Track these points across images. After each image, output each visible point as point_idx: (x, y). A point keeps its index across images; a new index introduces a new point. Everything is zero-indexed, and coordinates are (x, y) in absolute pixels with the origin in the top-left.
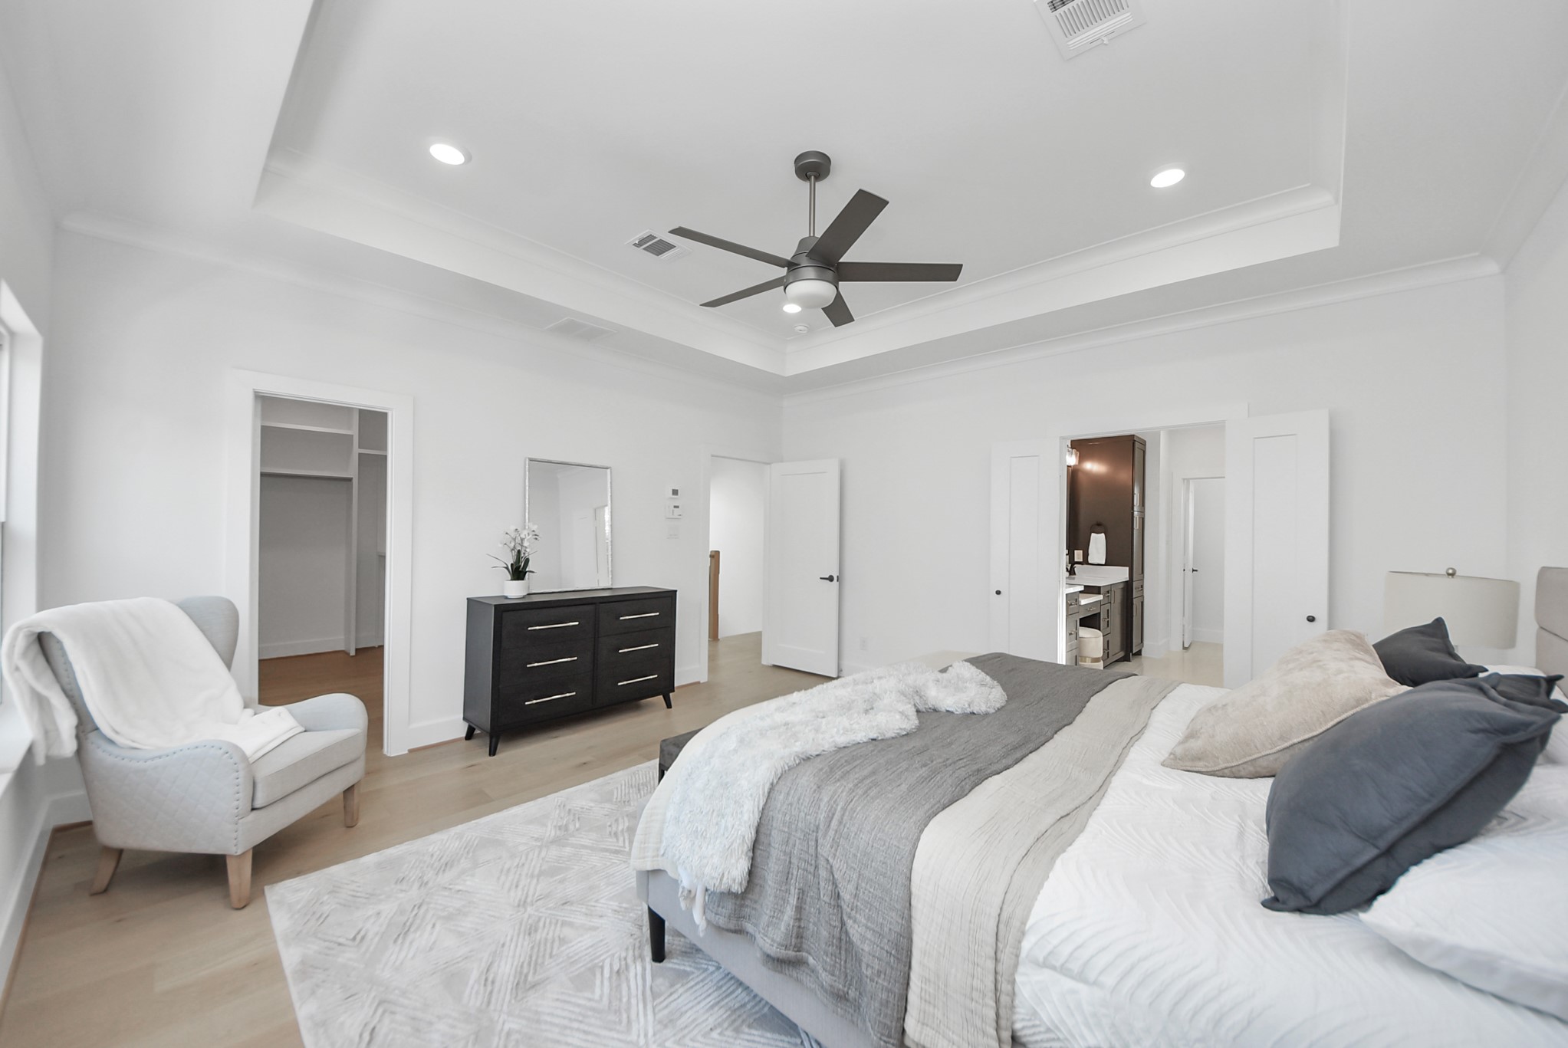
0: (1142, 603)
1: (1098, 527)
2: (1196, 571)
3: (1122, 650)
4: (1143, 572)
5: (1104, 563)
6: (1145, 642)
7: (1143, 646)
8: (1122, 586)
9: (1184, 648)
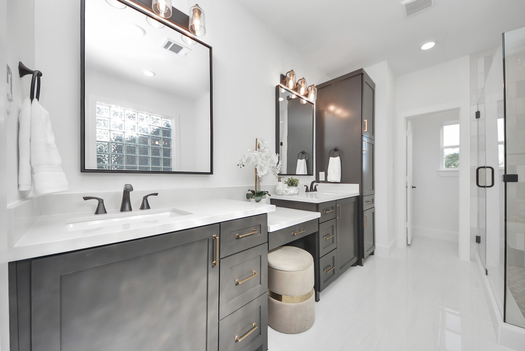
0: (373, 213)
1: (336, 152)
2: (415, 187)
3: (355, 255)
4: (373, 188)
5: (340, 182)
6: (377, 244)
7: (375, 248)
8: (354, 200)
9: (408, 245)
